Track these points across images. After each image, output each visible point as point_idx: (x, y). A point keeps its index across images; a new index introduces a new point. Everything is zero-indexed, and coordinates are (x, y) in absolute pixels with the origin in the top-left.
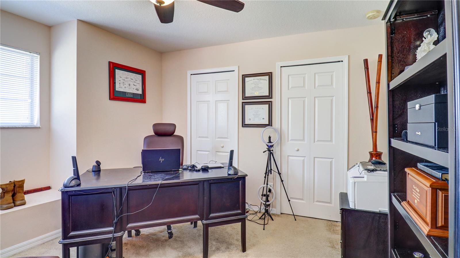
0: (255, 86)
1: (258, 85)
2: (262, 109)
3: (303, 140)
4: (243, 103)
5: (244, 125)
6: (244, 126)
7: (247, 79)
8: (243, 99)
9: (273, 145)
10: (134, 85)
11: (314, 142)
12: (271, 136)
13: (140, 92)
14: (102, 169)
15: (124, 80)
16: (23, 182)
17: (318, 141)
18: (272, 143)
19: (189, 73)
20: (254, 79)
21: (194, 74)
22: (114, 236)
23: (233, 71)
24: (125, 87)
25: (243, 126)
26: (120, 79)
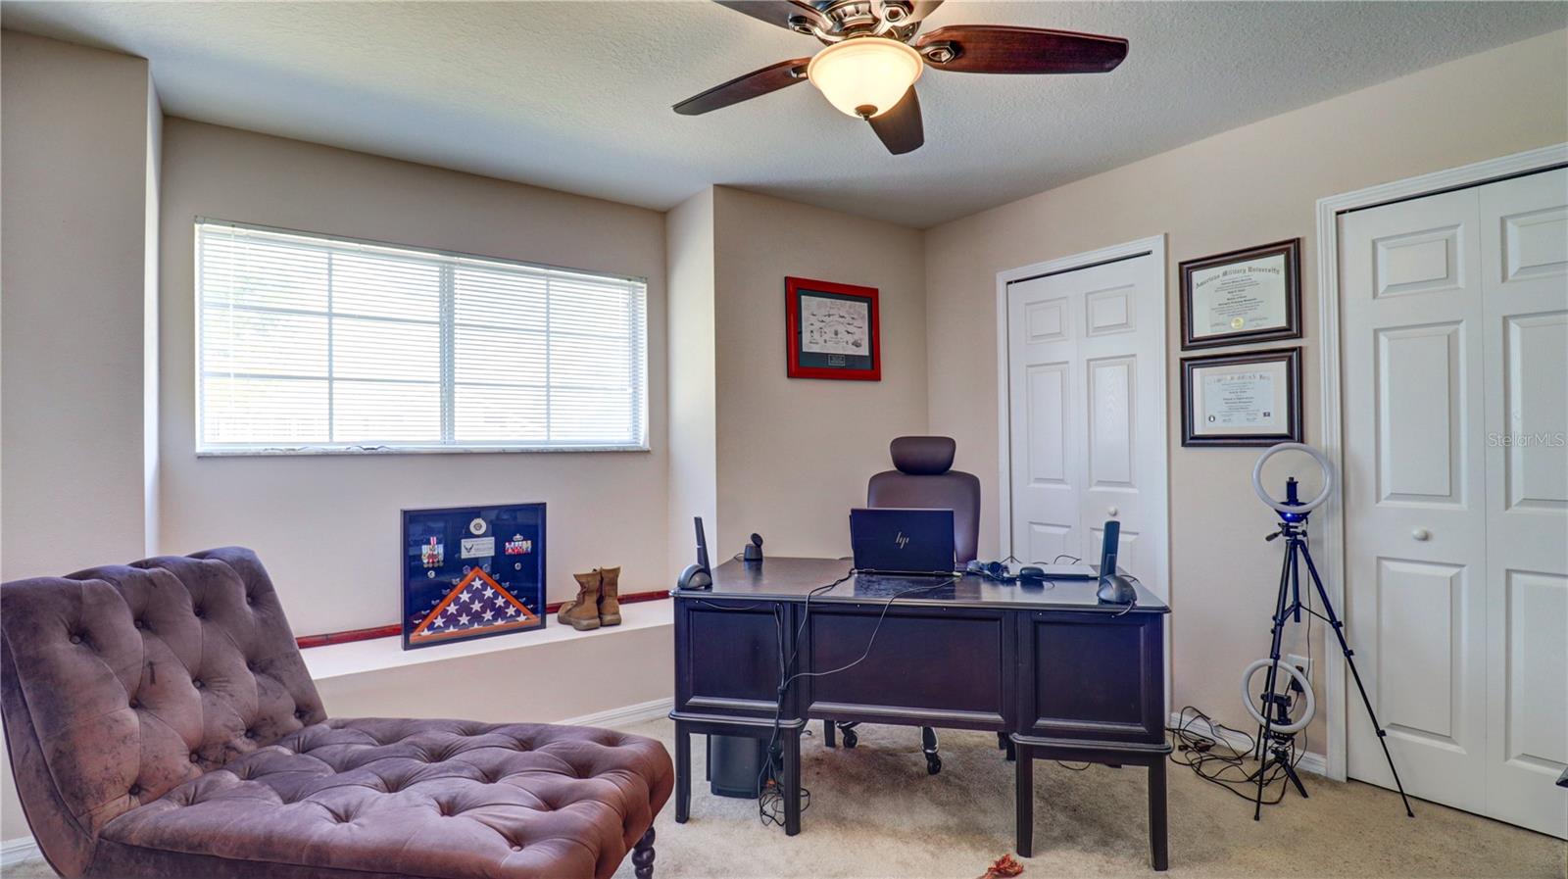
0: (1229, 296)
1: (1243, 294)
2: (1261, 377)
3: (1452, 495)
4: (1183, 360)
5: (1191, 439)
6: (1188, 441)
7: (1198, 276)
8: (1184, 348)
9: (1308, 513)
10: (848, 333)
11: (1508, 505)
12: (1295, 480)
13: (864, 351)
14: (767, 558)
15: (823, 321)
16: (616, 572)
17: (1526, 501)
18: (1303, 504)
19: (1001, 278)
20: (1225, 274)
21: (1016, 282)
22: (781, 726)
23: (1148, 253)
24: (825, 341)
25: (1184, 444)
26: (813, 319)
